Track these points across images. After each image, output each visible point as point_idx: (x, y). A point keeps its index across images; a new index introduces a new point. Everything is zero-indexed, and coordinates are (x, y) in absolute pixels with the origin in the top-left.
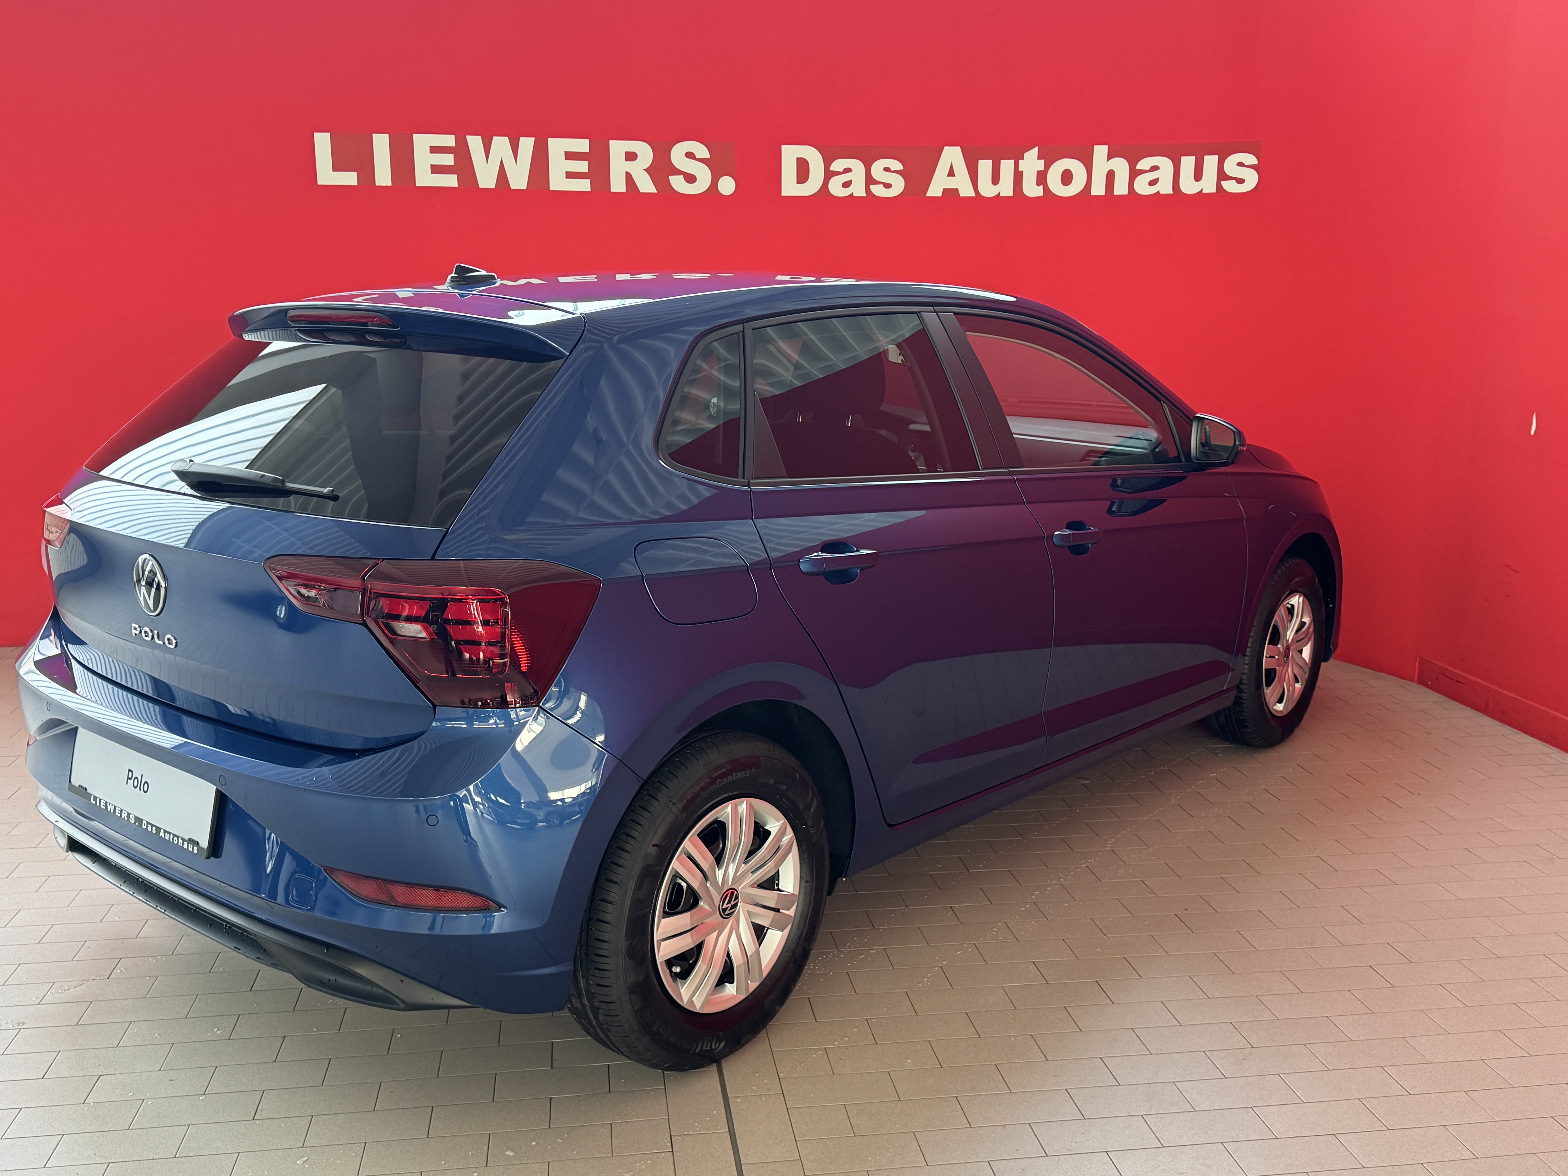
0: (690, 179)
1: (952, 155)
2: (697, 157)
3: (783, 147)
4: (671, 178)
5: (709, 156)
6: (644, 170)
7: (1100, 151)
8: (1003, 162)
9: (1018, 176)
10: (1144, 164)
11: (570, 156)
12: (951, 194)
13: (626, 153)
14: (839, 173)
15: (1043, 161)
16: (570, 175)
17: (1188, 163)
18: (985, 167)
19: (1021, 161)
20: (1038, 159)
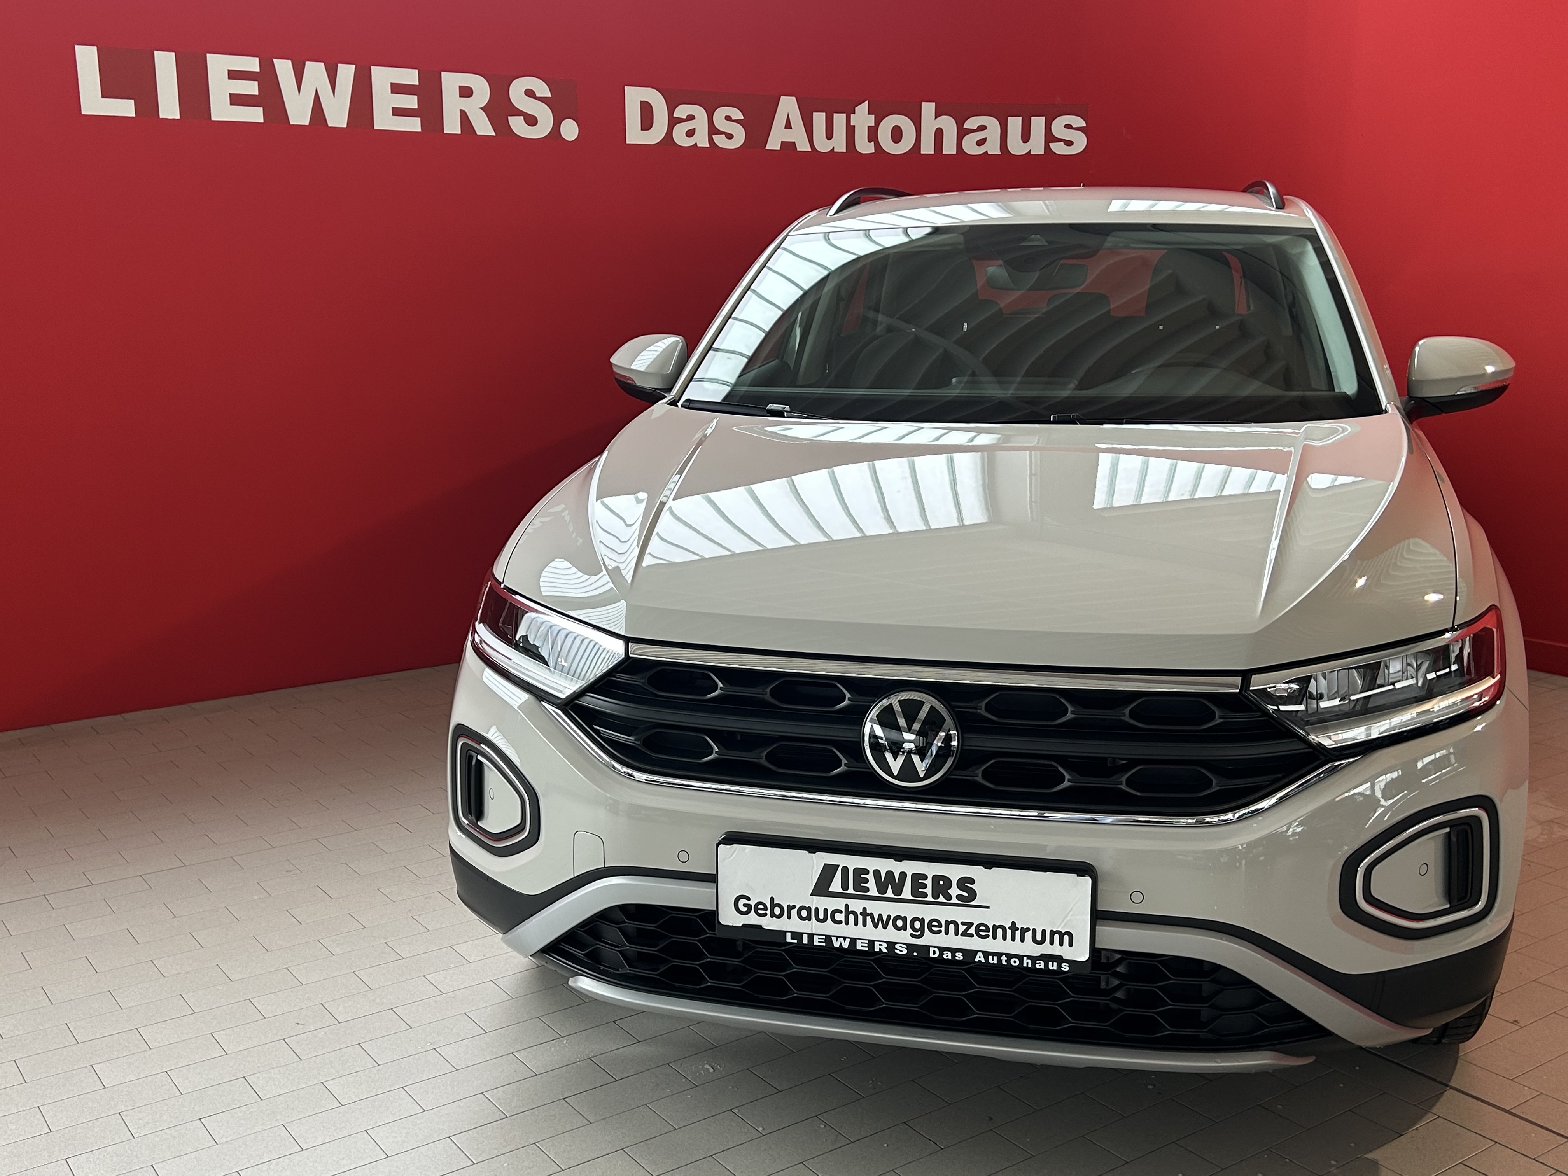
0: (531, 121)
1: (788, 106)
2: (538, 95)
3: (626, 88)
4: (511, 119)
5: (549, 95)
6: (480, 108)
7: (928, 109)
8: (836, 116)
9: (851, 131)
10: (971, 123)
11: (397, 89)
12: (788, 147)
13: (460, 87)
14: (681, 121)
15: (873, 116)
16: (398, 112)
17: (1015, 124)
18: (819, 119)
19: (852, 115)
20: (869, 114)
